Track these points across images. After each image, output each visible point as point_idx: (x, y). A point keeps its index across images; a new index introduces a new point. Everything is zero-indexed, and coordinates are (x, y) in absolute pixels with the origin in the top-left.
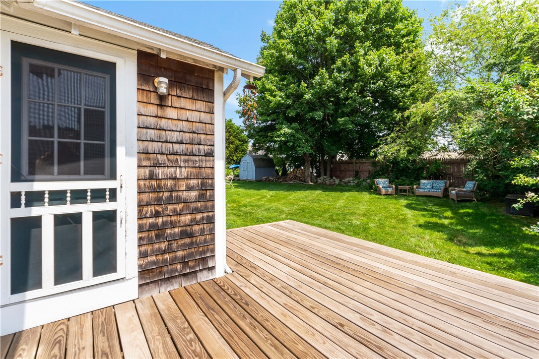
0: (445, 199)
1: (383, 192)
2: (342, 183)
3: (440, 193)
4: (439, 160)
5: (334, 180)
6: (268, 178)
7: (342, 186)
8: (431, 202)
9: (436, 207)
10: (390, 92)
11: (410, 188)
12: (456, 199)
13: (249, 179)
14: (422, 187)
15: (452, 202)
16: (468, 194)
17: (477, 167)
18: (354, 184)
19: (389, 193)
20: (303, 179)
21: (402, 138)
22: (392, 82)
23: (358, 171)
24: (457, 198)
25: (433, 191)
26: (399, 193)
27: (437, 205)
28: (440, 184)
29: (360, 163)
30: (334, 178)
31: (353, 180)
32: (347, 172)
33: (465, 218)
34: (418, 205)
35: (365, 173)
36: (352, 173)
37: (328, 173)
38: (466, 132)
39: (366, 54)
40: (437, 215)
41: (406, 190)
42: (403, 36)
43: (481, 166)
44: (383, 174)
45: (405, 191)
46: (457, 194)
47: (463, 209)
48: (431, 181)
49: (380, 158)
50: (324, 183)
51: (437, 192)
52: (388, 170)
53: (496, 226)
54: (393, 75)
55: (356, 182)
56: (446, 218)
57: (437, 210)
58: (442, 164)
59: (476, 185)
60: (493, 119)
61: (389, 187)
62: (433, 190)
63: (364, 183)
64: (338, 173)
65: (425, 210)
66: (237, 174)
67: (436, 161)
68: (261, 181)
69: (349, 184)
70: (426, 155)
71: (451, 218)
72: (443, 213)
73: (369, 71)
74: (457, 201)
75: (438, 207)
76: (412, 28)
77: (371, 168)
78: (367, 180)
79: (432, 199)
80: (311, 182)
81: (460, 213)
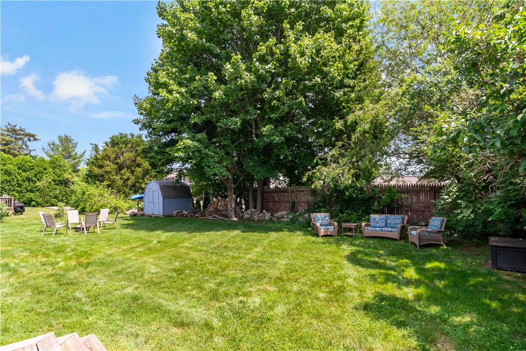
0: (402, 242)
1: (322, 231)
2: (274, 219)
3: (396, 234)
4: (394, 187)
5: (264, 214)
6: (181, 212)
7: (273, 222)
8: (383, 247)
9: (391, 258)
10: (331, 93)
11: (357, 225)
12: (417, 243)
13: (156, 213)
14: (372, 224)
15: (412, 247)
16: (434, 235)
17: (458, 198)
18: (289, 220)
19: (328, 234)
20: (226, 214)
21: (346, 156)
22: (333, 78)
23: (295, 202)
24: (420, 243)
25: (387, 231)
26: (342, 234)
27: (394, 255)
28: (396, 220)
29: (297, 191)
30: (264, 211)
31: (288, 214)
32: (281, 203)
33: (437, 282)
34: (366, 254)
35: (303, 204)
36: (288, 204)
37: (259, 205)
38: (444, 130)
39: (297, 39)
40: (394, 277)
41: (352, 229)
42: (346, 20)
43: (464, 196)
44: (324, 206)
45: (350, 230)
46: (419, 235)
47: (430, 261)
48: (383, 216)
49: (318, 184)
50: (252, 218)
51: (391, 231)
52: (331, 201)
53: (494, 305)
54: (334, 70)
55: (291, 217)
56: (408, 283)
57: (393, 264)
58: (398, 192)
59: (445, 222)
60: (505, 95)
61: (330, 224)
62: (386, 229)
63: (301, 219)
64: (271, 205)
65: (376, 265)
66: (141, 207)
67: (389, 189)
68: (171, 216)
69: (282, 220)
70: (378, 181)
71: (417, 283)
72: (403, 271)
73: (303, 62)
74: (420, 246)
75: (395, 259)
76: (359, 11)
77: (311, 198)
78: (304, 214)
79: (385, 242)
80: (236, 217)
81: (427, 270)
